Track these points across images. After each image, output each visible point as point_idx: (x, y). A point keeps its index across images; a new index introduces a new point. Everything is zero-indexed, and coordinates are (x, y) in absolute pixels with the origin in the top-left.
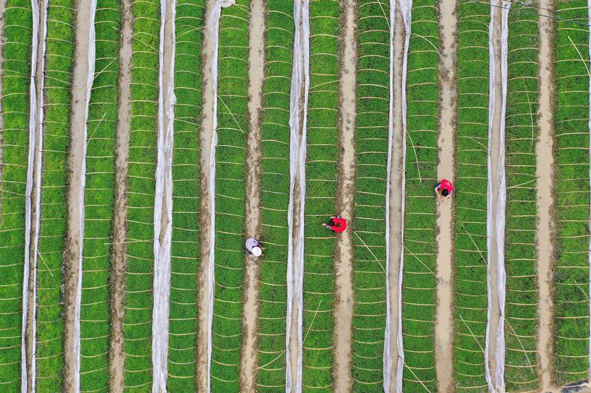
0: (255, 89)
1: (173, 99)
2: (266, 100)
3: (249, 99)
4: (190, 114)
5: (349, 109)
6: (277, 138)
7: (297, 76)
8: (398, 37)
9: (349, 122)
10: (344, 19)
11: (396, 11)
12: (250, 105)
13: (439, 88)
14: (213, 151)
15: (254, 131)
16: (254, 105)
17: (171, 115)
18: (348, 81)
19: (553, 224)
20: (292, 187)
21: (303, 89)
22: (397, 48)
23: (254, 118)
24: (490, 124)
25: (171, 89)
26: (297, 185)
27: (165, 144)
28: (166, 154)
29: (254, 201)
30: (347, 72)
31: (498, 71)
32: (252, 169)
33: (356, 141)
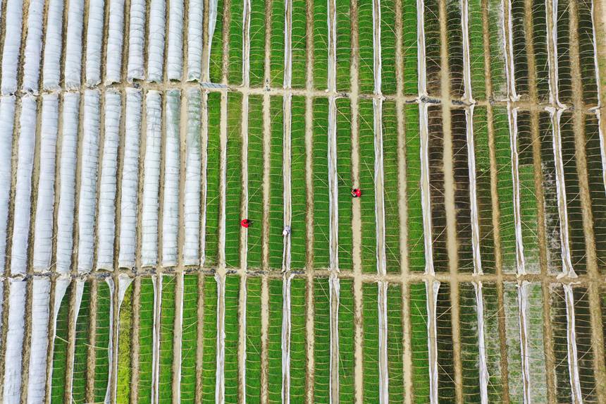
0: (264, 330)
1: (224, 336)
2: (270, 338)
3: (262, 335)
4: (233, 345)
5: (311, 339)
6: (276, 355)
7: (284, 323)
8: (334, 302)
9: (311, 345)
10: (307, 294)
11: (333, 289)
12: (262, 337)
13: (354, 328)
14: (244, 362)
15: (264, 351)
16: (264, 338)
17: (223, 344)
18: (310, 325)
19: (412, 396)
20: (283, 380)
21: (288, 329)
22: (334, 308)
23: (264, 344)
24: (380, 346)
25: (223, 331)
26: (286, 378)
27: (221, 359)
28: (221, 364)
29: (265, 386)
30: (309, 320)
31: (383, 319)
32: (264, 371)
33: (315, 354)
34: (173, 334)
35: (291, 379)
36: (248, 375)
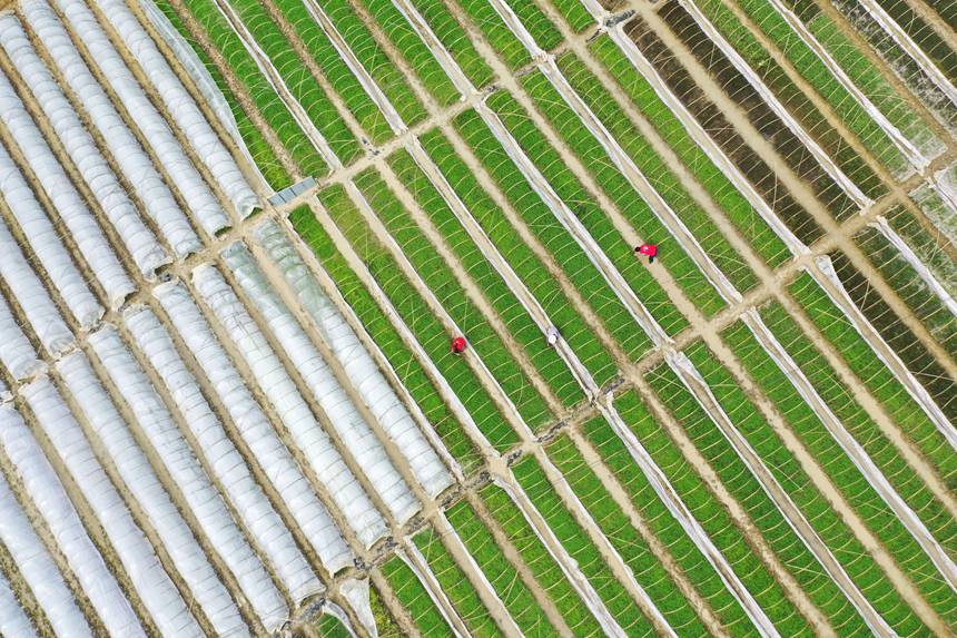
0: (628, 509)
1: (573, 563)
2: (646, 514)
3: (630, 520)
4: (597, 568)
5: (706, 471)
6: (673, 533)
7: (650, 476)
8: (699, 392)
9: (714, 481)
10: (651, 407)
11: (683, 374)
12: (633, 523)
13: (757, 408)
14: (634, 581)
15: (652, 541)
16: (637, 521)
17: (581, 577)
18: (690, 452)
19: (913, 447)
20: (713, 564)
21: (662, 482)
22: (706, 399)
23: (644, 531)
24: (812, 407)
25: (566, 556)
26: (714, 559)
27: (595, 604)
28: (600, 611)
29: (692, 596)
30: (683, 445)
31: (786, 363)
32: (673, 573)
33: (731, 489)
34: (493, 620)
35: (725, 555)
36: (655, 596)
